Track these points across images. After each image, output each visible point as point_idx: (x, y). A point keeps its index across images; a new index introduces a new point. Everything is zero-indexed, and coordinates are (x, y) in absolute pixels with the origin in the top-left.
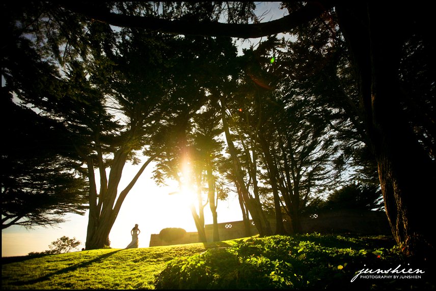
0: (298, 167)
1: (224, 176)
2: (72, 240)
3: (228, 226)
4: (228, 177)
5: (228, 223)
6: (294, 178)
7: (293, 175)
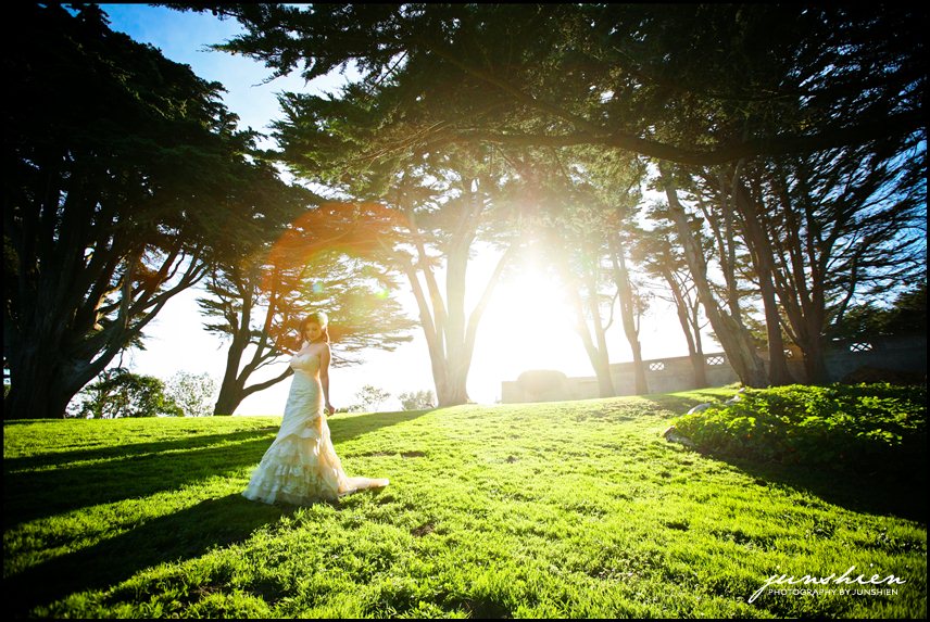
0: (824, 238)
1: (641, 266)
2: (378, 391)
3: (657, 366)
4: (652, 268)
5: (656, 361)
6: (813, 263)
7: (812, 257)
